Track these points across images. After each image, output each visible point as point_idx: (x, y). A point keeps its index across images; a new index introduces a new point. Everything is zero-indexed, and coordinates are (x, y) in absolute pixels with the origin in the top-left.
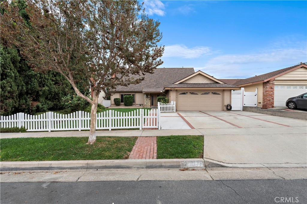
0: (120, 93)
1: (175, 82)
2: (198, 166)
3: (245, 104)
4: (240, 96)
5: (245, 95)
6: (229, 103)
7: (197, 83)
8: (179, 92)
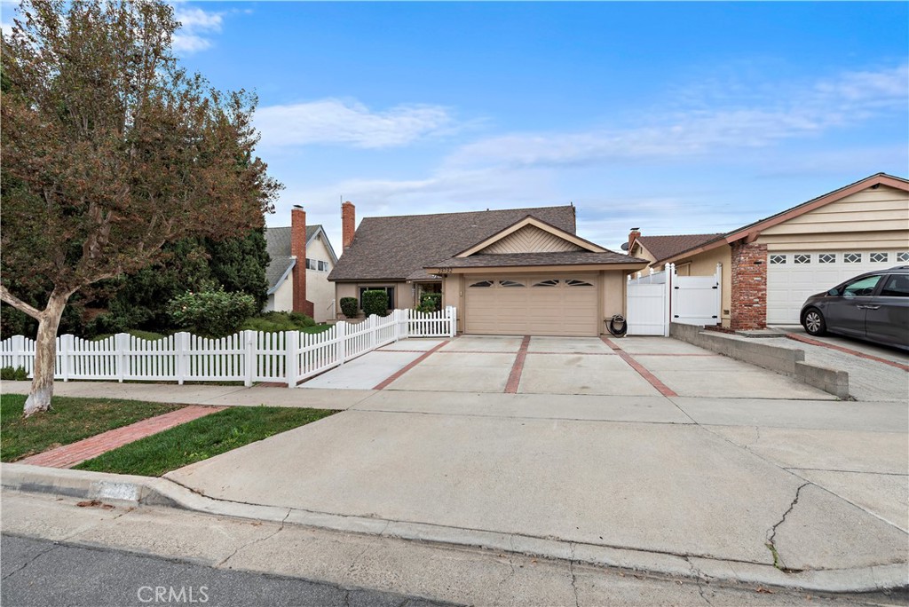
0: (357, 283)
1: (460, 253)
2: (125, 498)
3: (676, 316)
4: (662, 290)
5: (676, 288)
6: (618, 312)
7: (524, 251)
8: (470, 280)
